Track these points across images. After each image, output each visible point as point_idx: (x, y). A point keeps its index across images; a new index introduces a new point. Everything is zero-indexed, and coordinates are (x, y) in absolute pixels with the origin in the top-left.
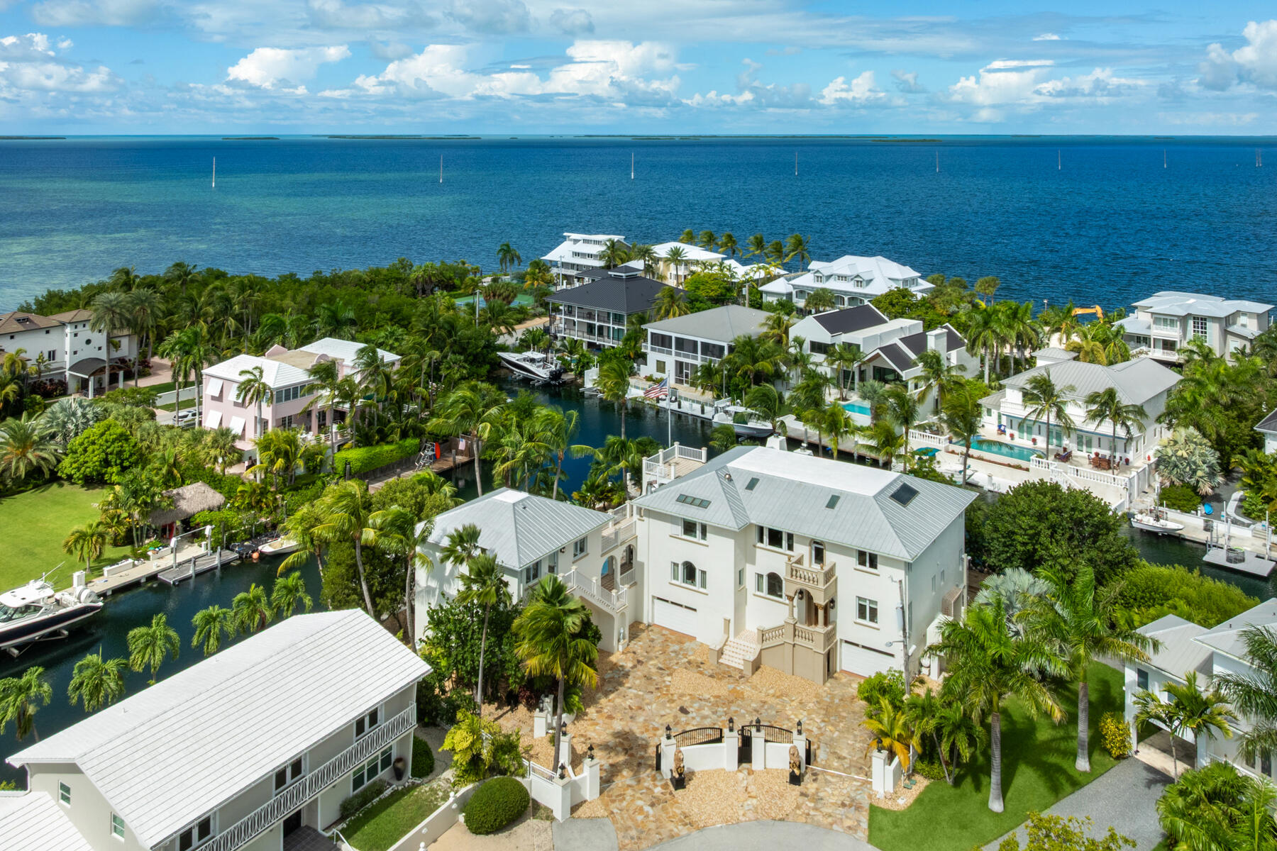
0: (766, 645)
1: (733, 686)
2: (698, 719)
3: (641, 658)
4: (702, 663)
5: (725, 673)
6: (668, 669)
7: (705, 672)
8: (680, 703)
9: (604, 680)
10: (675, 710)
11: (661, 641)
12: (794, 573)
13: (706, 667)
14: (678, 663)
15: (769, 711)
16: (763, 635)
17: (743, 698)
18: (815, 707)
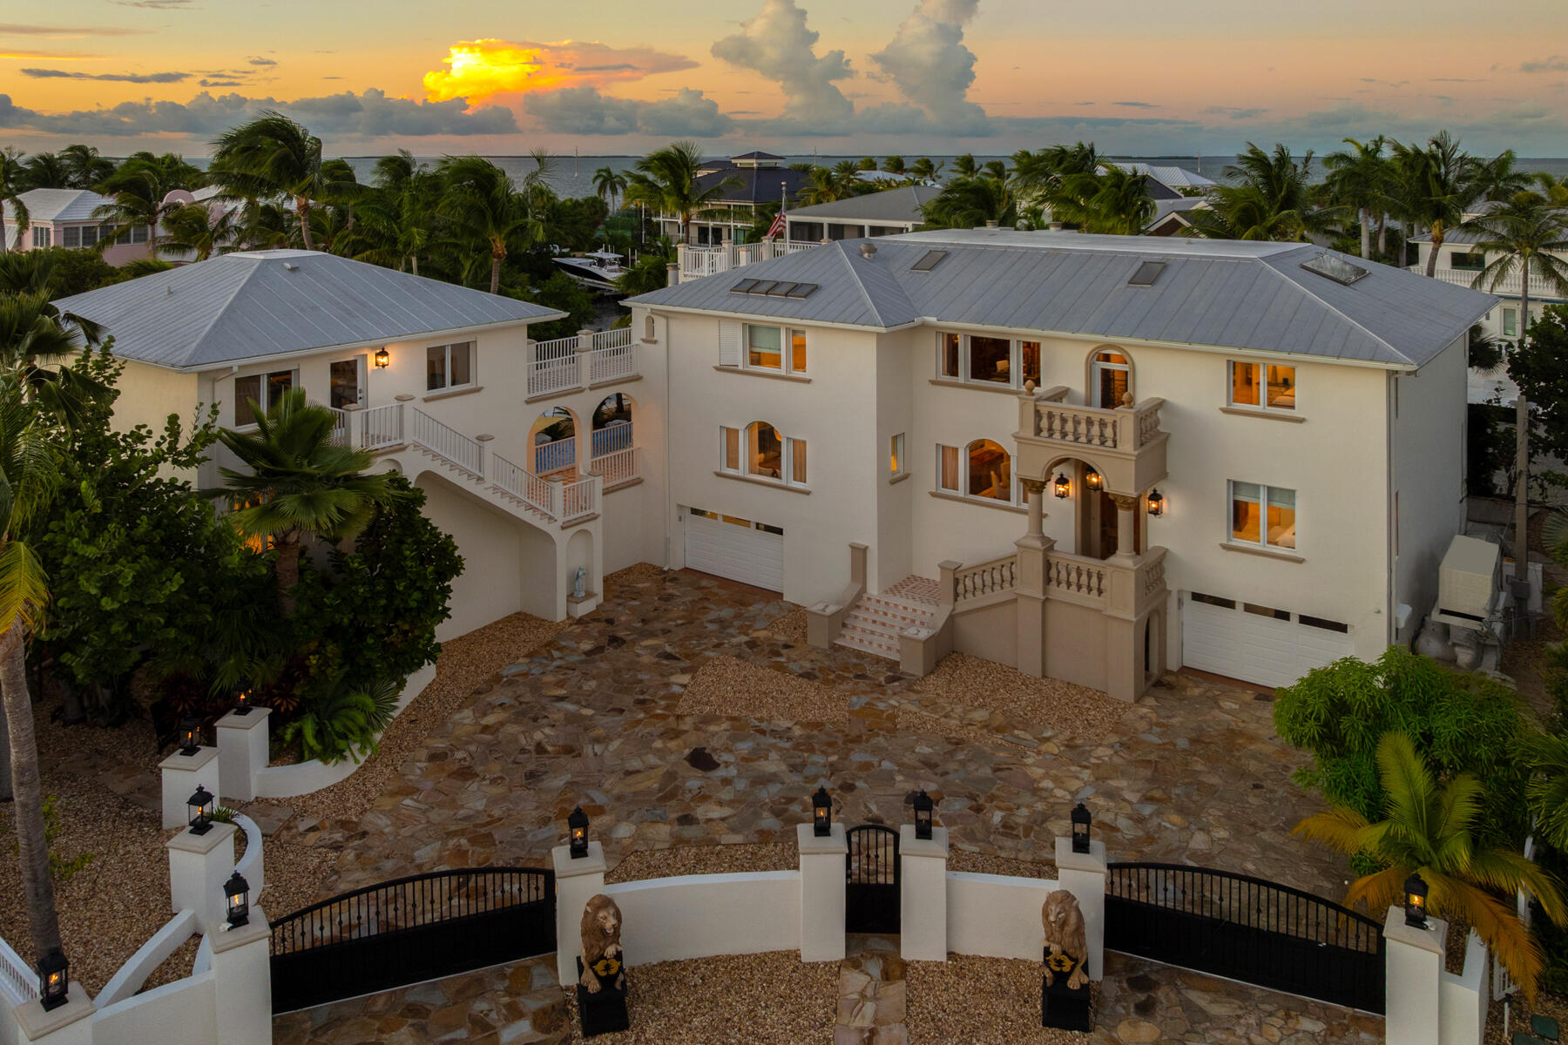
0: (966, 604)
1: (864, 699)
2: (741, 785)
3: (621, 634)
4: (786, 646)
5: (846, 669)
6: (687, 656)
7: (792, 666)
8: (694, 740)
9: (497, 678)
10: (673, 758)
11: (690, 598)
12: (1044, 423)
13: (793, 654)
14: (718, 646)
15: (972, 767)
16: (956, 582)
17: (892, 731)
18: (1116, 760)
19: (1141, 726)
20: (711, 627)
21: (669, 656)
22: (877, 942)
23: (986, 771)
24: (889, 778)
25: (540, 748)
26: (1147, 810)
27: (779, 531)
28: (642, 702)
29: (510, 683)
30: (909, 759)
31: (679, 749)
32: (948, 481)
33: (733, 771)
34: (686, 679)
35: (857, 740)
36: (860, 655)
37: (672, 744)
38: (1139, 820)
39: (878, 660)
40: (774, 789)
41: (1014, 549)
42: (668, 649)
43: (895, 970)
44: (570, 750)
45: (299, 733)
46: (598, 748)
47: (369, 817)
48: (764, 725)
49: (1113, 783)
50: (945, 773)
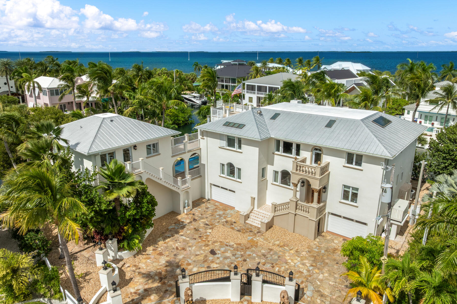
0: (277, 213)
1: (251, 237)
2: (221, 259)
3: (196, 218)
4: (235, 223)
5: (248, 229)
6: (211, 225)
7: (236, 228)
8: (211, 247)
9: (168, 229)
10: (207, 252)
11: (213, 208)
12: (299, 168)
13: (236, 225)
14: (218, 222)
15: (273, 256)
16: (275, 208)
17: (256, 246)
18: (307, 255)
19: (314, 246)
20: (217, 217)
21: (207, 225)
22: (246, 298)
23: (276, 257)
24: (254, 258)
25: (177, 248)
26: (311, 268)
27: (234, 192)
28: (200, 237)
29: (170, 231)
30: (259, 254)
31: (208, 249)
32: (275, 180)
33: (220, 255)
34: (210, 231)
35: (248, 248)
36: (251, 225)
38: (309, 271)
39: (256, 227)
40: (229, 260)
41: (289, 201)
42: (207, 223)
43: (250, 303)
44: (184, 249)
46: (190, 249)
47: (140, 264)
48: (228, 244)
49: (305, 261)
50: (267, 258)
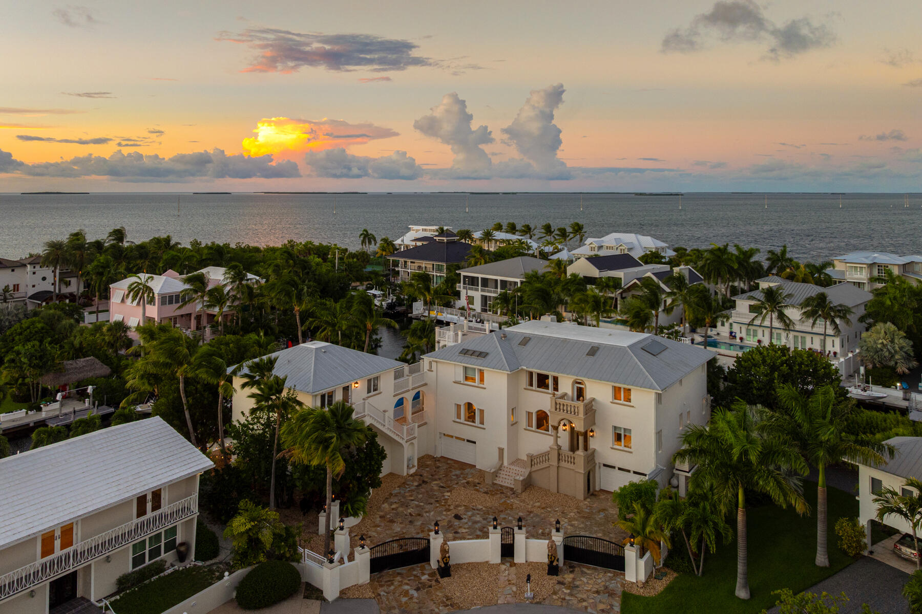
0: (534, 468)
1: (503, 500)
2: (470, 524)
3: (426, 480)
4: (478, 484)
5: (498, 491)
6: (449, 487)
7: (481, 490)
8: (455, 512)
9: (391, 494)
10: (450, 517)
11: (445, 467)
12: (558, 407)
13: (481, 486)
14: (457, 483)
15: (534, 518)
16: (532, 460)
17: (512, 509)
18: (575, 516)
19: (585, 507)
20: (454, 477)
21: (442, 487)
22: (508, 559)
23: (538, 519)
25: (411, 514)
27: (475, 443)
28: (437, 501)
29: (396, 496)
31: (451, 515)
32: (530, 425)
33: (467, 520)
34: (448, 494)
35: (502, 511)
36: (501, 486)
37: (448, 513)
39: (507, 488)
40: (479, 525)
41: (549, 449)
42: (442, 485)
43: (513, 565)
44: (419, 515)
45: (347, 508)
46: (427, 514)
47: (370, 533)
48: (474, 508)
49: (573, 522)
50: (527, 520)
